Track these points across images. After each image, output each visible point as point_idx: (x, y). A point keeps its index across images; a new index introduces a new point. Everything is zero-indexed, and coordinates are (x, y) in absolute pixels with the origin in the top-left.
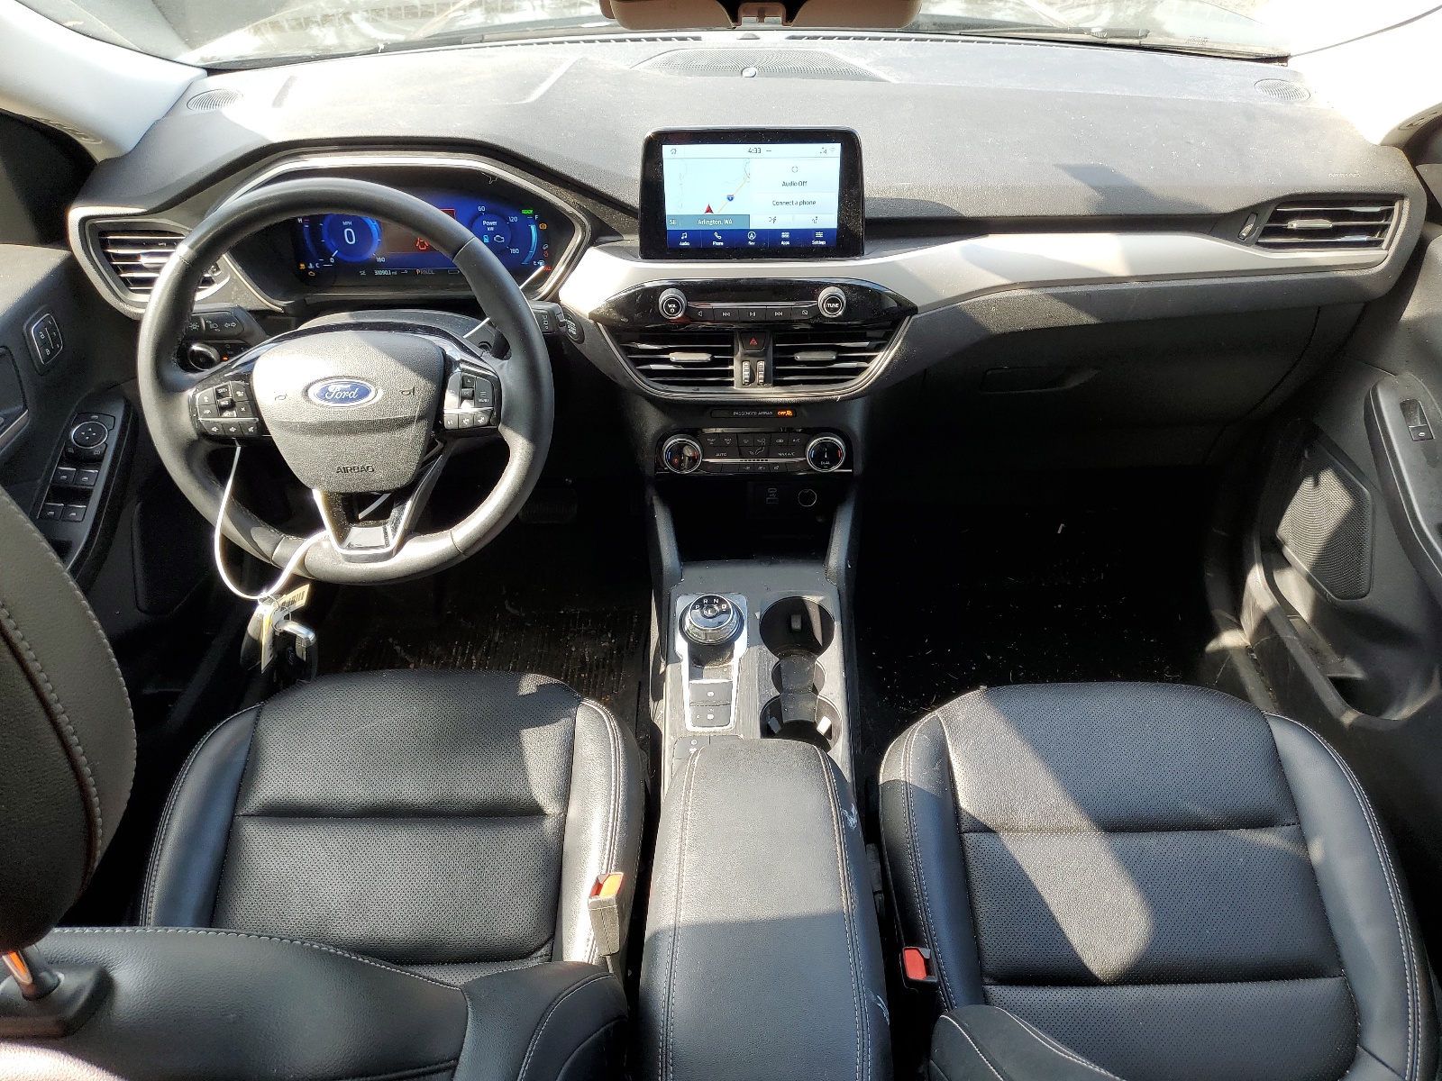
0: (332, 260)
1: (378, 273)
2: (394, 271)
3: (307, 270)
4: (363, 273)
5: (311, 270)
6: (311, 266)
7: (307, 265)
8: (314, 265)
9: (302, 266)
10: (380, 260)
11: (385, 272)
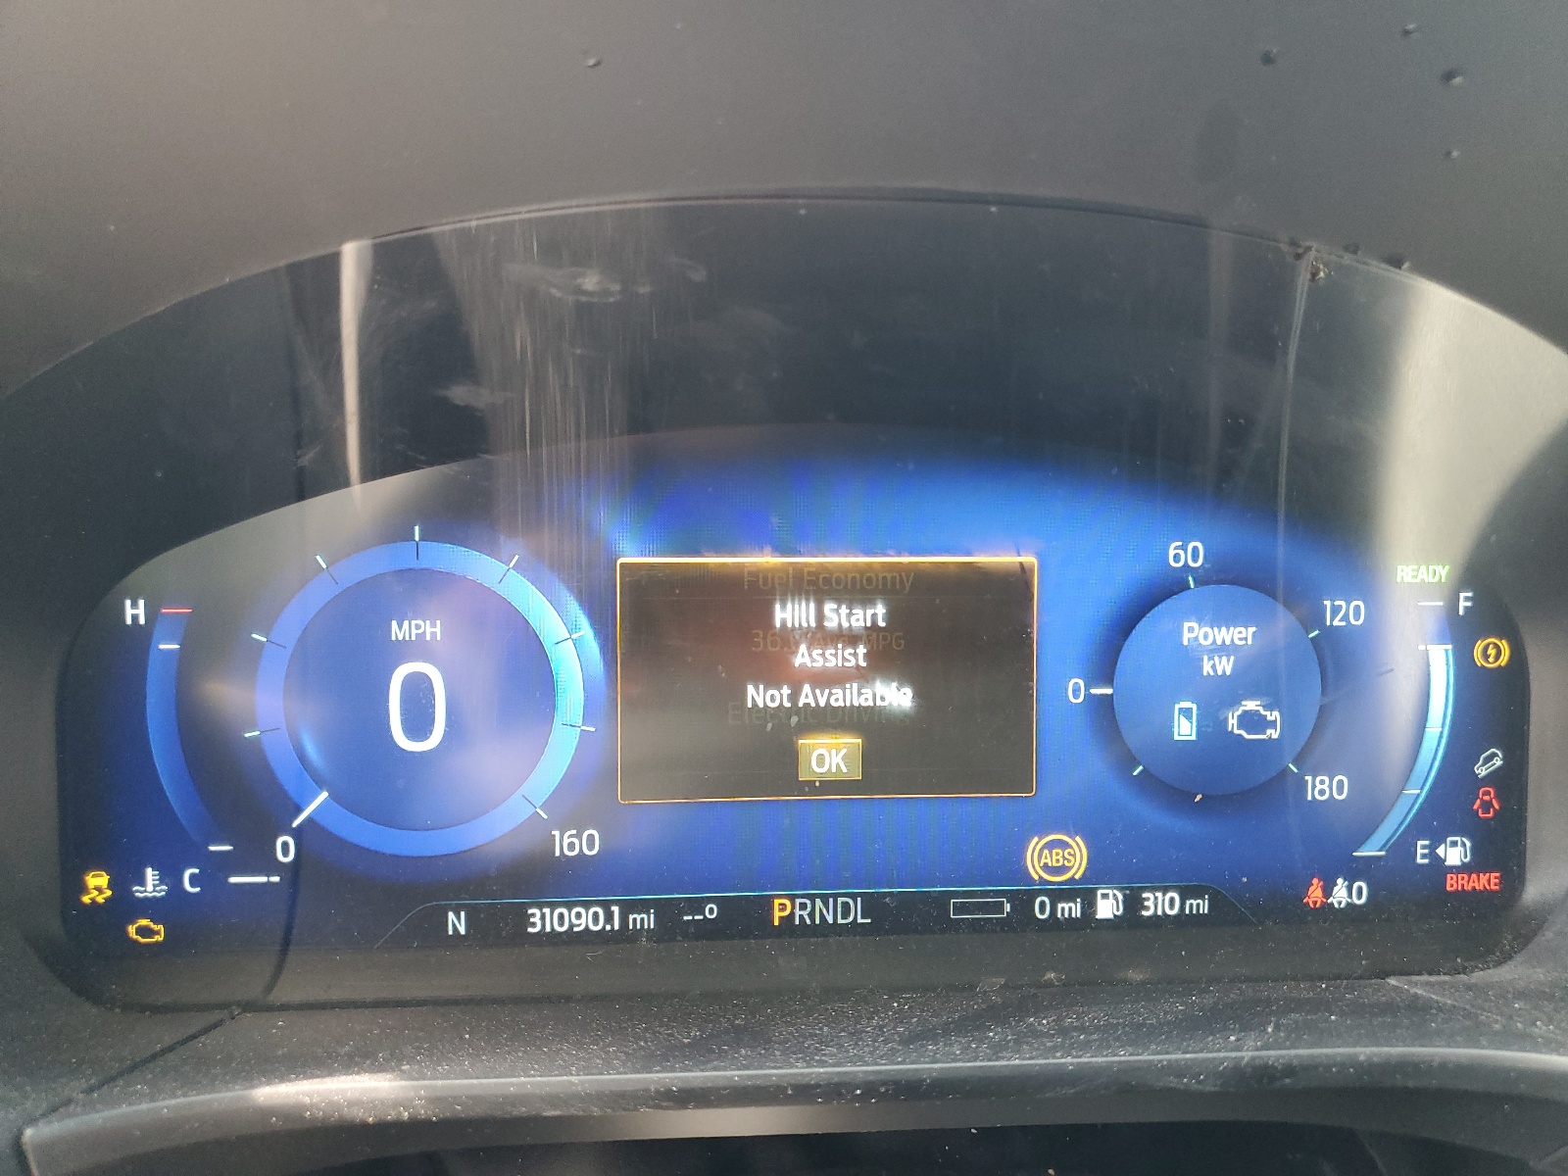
0: (285, 846)
1: (543, 920)
2: (642, 906)
3: (123, 905)
4: (457, 923)
5: (149, 907)
6: (151, 884)
7: (125, 878)
8: (169, 875)
9: (97, 884)
10: (570, 843)
11: (585, 919)
